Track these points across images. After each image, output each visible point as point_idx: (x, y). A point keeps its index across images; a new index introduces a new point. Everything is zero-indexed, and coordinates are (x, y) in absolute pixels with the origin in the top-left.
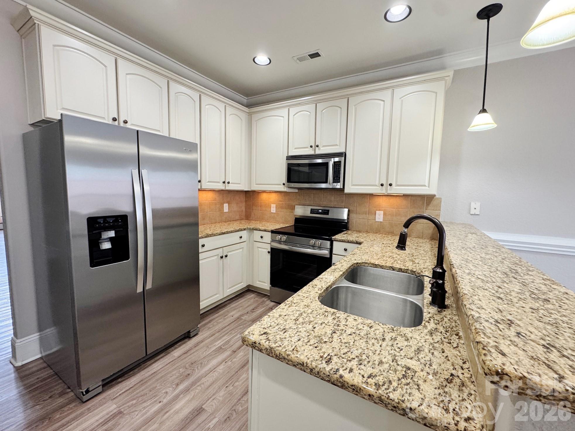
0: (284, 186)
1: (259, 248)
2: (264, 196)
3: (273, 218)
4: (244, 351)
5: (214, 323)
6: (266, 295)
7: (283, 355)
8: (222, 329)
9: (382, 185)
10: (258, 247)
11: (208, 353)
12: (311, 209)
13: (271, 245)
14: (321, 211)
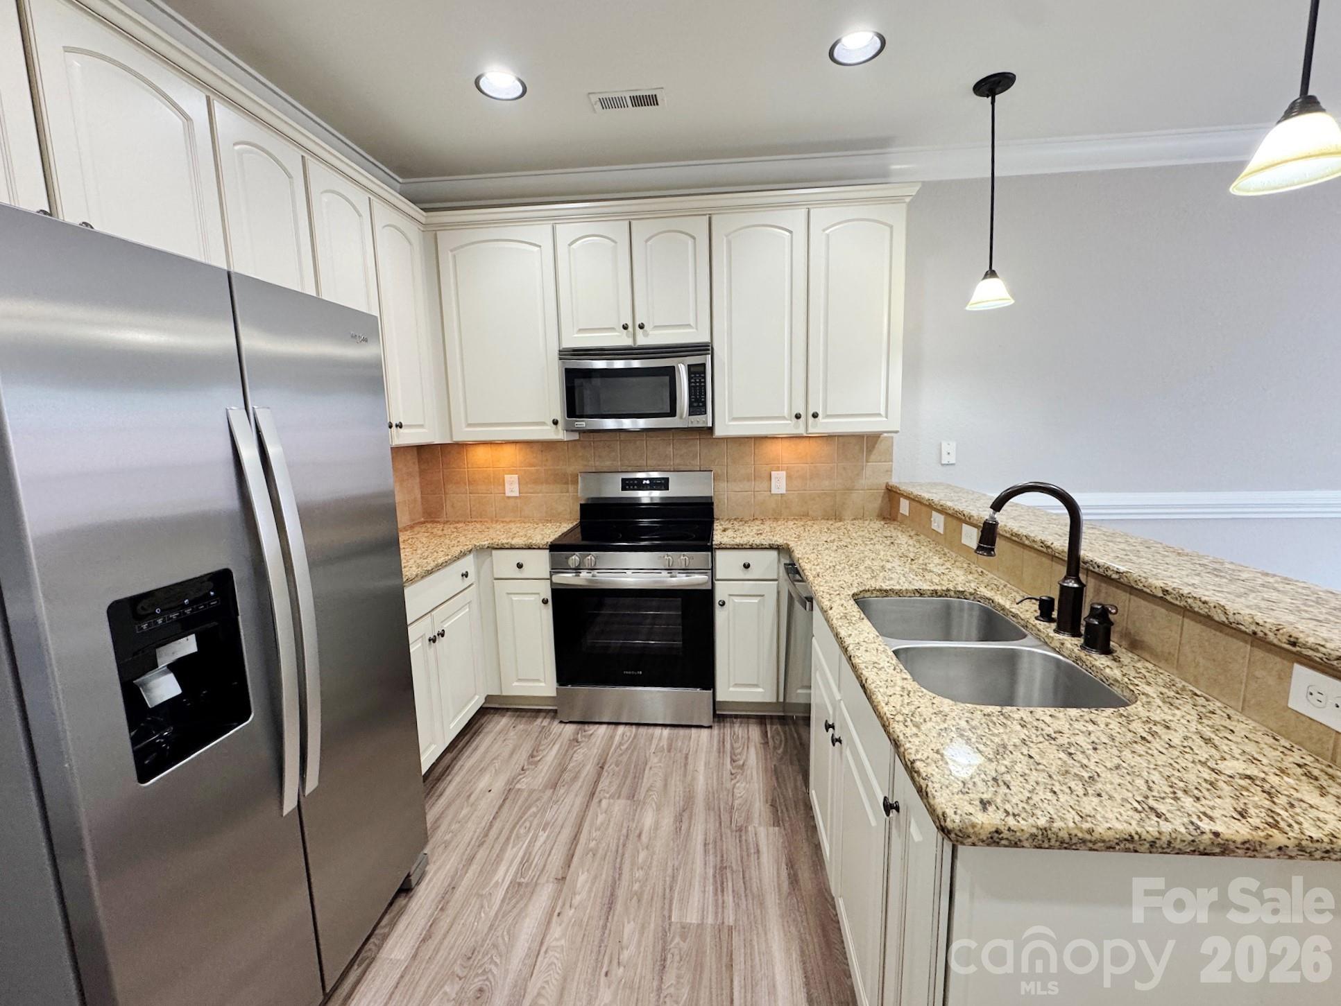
0: (554, 426)
1: (512, 596)
2: (480, 456)
3: (514, 511)
4: (586, 869)
5: (450, 825)
6: (539, 711)
7: (1080, 835)
8: (486, 835)
9: (798, 417)
10: (508, 594)
11: (492, 913)
12: (623, 480)
13: (552, 583)
14: (648, 482)
